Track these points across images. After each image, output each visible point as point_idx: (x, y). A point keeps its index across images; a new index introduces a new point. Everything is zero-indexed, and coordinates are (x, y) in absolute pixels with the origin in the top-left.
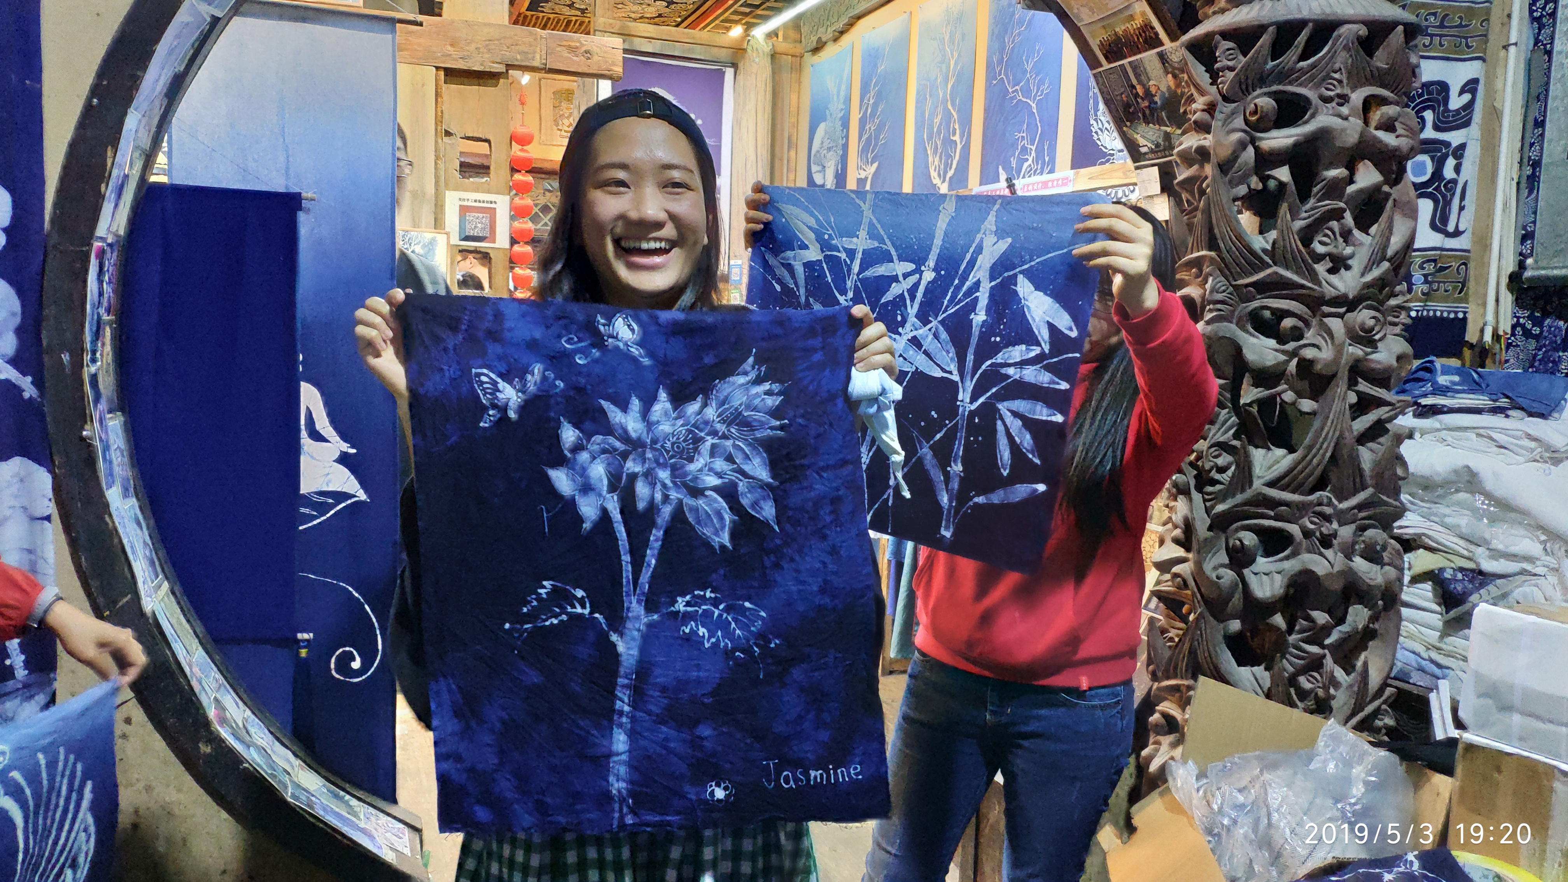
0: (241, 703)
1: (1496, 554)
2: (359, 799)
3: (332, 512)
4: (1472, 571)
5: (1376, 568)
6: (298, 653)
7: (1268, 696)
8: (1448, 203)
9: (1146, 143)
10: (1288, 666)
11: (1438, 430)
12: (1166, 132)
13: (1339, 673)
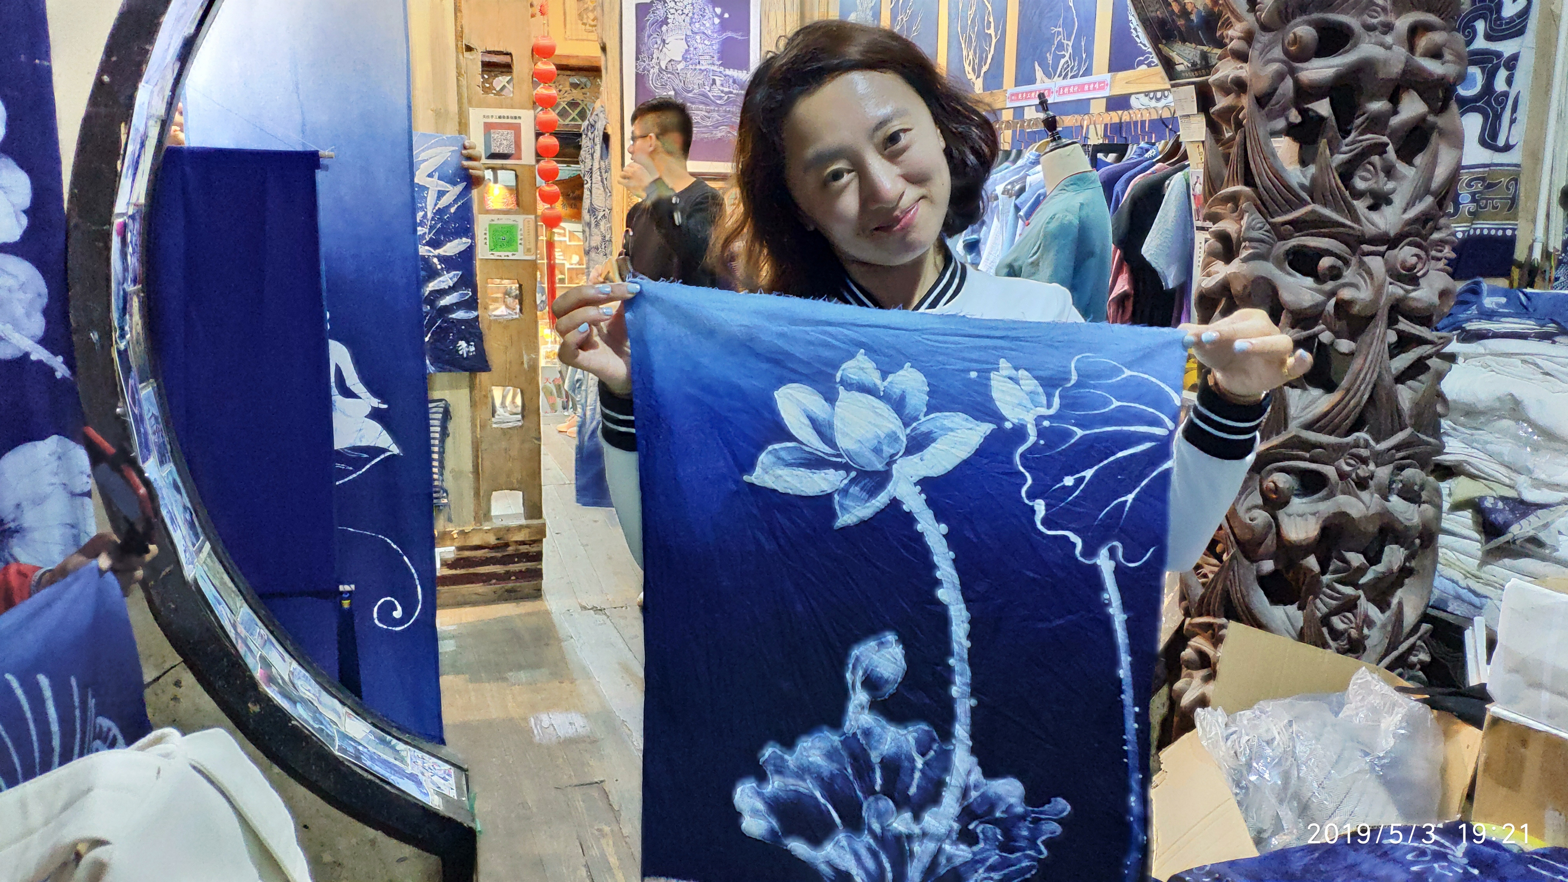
0: (286, 656)
1: (1539, 484)
2: (406, 743)
3: (368, 466)
4: (1514, 500)
5: (1413, 507)
6: (341, 605)
7: (1301, 637)
8: (1498, 117)
9: (1182, 61)
10: (1321, 607)
11: (1484, 355)
12: (1202, 51)
13: (1373, 611)
